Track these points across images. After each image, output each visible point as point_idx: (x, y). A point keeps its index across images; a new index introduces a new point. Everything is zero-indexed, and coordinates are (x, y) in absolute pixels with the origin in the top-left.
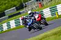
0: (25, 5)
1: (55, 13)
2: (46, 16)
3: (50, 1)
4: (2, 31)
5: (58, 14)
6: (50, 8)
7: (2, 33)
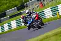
0: (26, 5)
1: (56, 13)
2: (47, 16)
3: (51, 1)
4: (3, 31)
5: (59, 14)
6: (51, 8)
7: (3, 33)
